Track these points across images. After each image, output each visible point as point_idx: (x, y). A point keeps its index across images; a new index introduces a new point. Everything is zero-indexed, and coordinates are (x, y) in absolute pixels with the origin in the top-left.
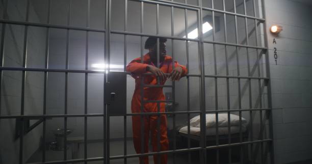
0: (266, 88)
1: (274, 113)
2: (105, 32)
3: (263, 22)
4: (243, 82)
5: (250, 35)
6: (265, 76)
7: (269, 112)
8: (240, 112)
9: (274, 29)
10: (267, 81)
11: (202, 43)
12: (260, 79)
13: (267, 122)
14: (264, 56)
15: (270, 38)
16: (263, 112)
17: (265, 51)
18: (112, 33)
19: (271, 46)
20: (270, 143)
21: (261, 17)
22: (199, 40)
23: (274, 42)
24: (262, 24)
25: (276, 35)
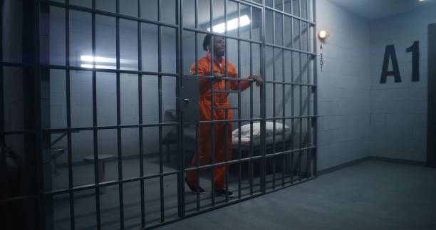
0: (312, 95)
1: (319, 121)
2: (177, 28)
3: (313, 25)
4: (288, 88)
5: (295, 40)
6: (312, 83)
7: (314, 120)
8: (284, 120)
9: (323, 34)
10: (314, 89)
11: (264, 46)
12: (308, 86)
13: (312, 129)
14: (312, 61)
15: (319, 43)
16: (310, 119)
17: (314, 57)
18: (184, 29)
19: (319, 52)
20: (314, 150)
21: (312, 21)
22: (261, 42)
23: (321, 47)
24: (312, 28)
25: (322, 40)
